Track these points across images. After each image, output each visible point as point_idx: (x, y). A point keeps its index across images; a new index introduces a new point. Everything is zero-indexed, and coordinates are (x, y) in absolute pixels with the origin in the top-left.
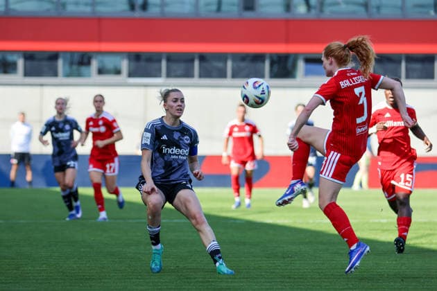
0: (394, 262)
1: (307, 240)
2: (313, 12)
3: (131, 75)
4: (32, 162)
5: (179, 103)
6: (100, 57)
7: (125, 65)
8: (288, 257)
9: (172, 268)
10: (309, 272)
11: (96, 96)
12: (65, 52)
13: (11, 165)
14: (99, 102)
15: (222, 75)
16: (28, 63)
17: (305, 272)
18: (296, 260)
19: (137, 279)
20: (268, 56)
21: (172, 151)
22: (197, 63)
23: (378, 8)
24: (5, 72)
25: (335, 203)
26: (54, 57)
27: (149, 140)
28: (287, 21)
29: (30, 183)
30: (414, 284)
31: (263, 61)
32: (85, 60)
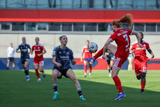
0: (141, 96)
1: (111, 88)
2: (114, 8)
3: (50, 30)
4: (15, 61)
5: (65, 40)
6: (39, 24)
7: (47, 27)
8: (104, 94)
9: (63, 98)
10: (111, 99)
11: (36, 38)
12: (27, 22)
13: (7, 62)
14: (37, 40)
15: (82, 30)
16: (14, 26)
17: (110, 99)
18: (107, 95)
19: (51, 102)
20: (97, 23)
21: (63, 57)
22: (73, 26)
23: (136, 6)
24: (6, 29)
25: (117, 76)
26: (23, 24)
27: (55, 53)
28: (104, 11)
29: (14, 68)
30: (148, 103)
31: (96, 25)
32: (34, 25)
